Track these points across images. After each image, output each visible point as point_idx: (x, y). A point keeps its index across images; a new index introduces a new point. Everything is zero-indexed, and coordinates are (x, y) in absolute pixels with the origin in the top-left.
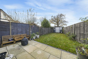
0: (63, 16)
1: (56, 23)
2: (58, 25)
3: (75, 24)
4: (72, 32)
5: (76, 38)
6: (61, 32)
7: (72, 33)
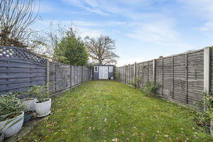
0: (112, 42)
1: (95, 56)
2: (100, 61)
3: (155, 60)
4: (146, 77)
5: (161, 92)
6: (112, 78)
7: (145, 80)
